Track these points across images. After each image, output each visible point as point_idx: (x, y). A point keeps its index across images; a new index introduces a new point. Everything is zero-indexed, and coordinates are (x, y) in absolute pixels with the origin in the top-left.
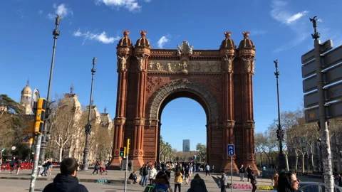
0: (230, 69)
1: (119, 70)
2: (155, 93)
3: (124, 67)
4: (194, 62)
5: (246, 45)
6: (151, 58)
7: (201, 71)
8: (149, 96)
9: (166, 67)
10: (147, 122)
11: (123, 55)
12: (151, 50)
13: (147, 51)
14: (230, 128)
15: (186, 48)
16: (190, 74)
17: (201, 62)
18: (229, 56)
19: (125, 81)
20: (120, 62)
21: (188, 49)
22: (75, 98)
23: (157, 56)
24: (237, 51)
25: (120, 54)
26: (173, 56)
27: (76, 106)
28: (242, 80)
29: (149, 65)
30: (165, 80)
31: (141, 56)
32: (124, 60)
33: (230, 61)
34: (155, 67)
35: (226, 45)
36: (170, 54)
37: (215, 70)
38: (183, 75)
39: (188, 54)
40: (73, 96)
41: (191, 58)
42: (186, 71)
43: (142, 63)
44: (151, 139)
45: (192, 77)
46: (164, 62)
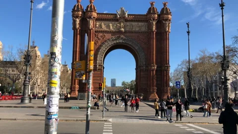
0: (154, 29)
1: (74, 28)
2: (101, 46)
3: (78, 26)
4: (128, 23)
5: (165, 12)
6: (97, 20)
7: (134, 30)
8: (96, 48)
9: (108, 27)
10: (95, 66)
11: (77, 17)
12: (97, 14)
13: (95, 15)
14: (153, 70)
15: (123, 12)
16: (125, 32)
17: (134, 23)
18: (154, 19)
19: (78, 36)
20: (74, 22)
21: (124, 14)
22: (36, 49)
23: (101, 18)
24: (159, 16)
25: (75, 16)
26: (114, 18)
27: (38, 55)
28: (162, 36)
29: (96, 25)
30: (108, 36)
31: (90, 18)
32: (78, 21)
33: (154, 23)
34: (100, 26)
35: (151, 11)
36: (112, 17)
37: (143, 29)
38: (120, 32)
39: (124, 17)
40: (35, 47)
41: (126, 20)
42: (123, 29)
43: (91, 23)
44: (98, 78)
45: (127, 34)
46: (107, 22)
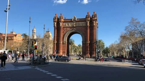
0: (88, 25)
1: (54, 26)
2: (65, 33)
3: (55, 26)
4: (77, 23)
6: (64, 22)
7: (80, 25)
8: (64, 34)
9: (69, 25)
10: (63, 42)
11: (55, 22)
12: (64, 19)
13: (62, 20)
14: (88, 44)
15: (75, 18)
16: (76, 27)
17: (80, 23)
18: (88, 20)
19: (56, 30)
21: (75, 19)
22: (50, 32)
23: (66, 21)
24: (91, 18)
25: (54, 22)
26: (71, 21)
27: (50, 35)
28: (92, 27)
29: (63, 24)
30: (68, 29)
31: (60, 22)
32: (55, 23)
33: (88, 22)
34: (65, 25)
35: (87, 16)
36: (70, 20)
37: (84, 25)
38: (74, 27)
39: (75, 20)
40: (49, 32)
41: (76, 22)
42: (75, 26)
43: (61, 24)
44: (64, 47)
45: (77, 28)
46: (68, 23)
